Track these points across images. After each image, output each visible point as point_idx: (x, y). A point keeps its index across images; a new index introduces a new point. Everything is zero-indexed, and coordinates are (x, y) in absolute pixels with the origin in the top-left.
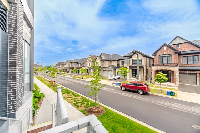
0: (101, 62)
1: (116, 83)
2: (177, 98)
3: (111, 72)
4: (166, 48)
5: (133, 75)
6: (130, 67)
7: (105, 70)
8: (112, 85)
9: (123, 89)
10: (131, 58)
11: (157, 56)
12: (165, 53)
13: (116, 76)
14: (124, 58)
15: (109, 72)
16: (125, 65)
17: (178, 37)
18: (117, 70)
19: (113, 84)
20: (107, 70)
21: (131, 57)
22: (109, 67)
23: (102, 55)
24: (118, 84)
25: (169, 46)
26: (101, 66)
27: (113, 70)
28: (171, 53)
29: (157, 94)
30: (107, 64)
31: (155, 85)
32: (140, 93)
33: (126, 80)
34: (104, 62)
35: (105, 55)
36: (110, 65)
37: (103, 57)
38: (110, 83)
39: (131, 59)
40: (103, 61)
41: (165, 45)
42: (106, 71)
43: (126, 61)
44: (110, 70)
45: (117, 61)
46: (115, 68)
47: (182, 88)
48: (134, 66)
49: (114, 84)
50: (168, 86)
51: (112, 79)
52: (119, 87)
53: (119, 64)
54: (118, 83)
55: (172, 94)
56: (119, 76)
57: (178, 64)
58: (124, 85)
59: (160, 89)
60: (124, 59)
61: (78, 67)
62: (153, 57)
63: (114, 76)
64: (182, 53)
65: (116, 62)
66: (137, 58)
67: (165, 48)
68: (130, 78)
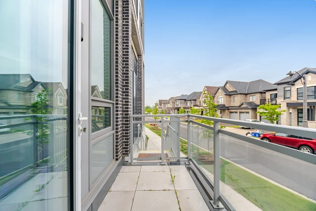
0: (225, 96)
1: (252, 133)
3: (247, 114)
5: (298, 122)
6: (289, 105)
7: (233, 111)
10: (294, 85)
13: (255, 121)
14: (275, 86)
15: (242, 114)
16: (280, 100)
18: (260, 110)
19: (247, 134)
20: (238, 111)
21: (293, 83)
22: (243, 106)
23: (228, 85)
24: (257, 135)
26: (225, 104)
27: (250, 111)
30: (237, 100)
34: (232, 96)
35: (232, 83)
36: (243, 101)
37: (230, 88)
38: (242, 133)
39: (294, 89)
40: (229, 94)
42: (236, 112)
43: (280, 92)
44: (244, 111)
45: (261, 93)
46: (254, 107)
48: (300, 101)
49: (249, 135)
53: (265, 100)
54: (257, 133)
58: (268, 136)
60: (276, 90)
65: (258, 95)
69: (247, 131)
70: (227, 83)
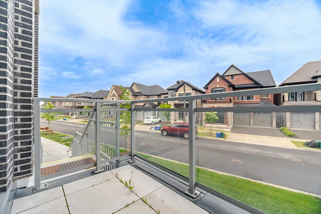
0: (132, 96)
2: (227, 140)
3: (149, 112)
4: (220, 80)
5: (179, 117)
6: (175, 105)
8: (150, 131)
9: (165, 133)
10: (177, 91)
11: (209, 90)
12: (218, 86)
13: (155, 118)
14: (167, 91)
15: (145, 112)
16: (170, 102)
17: (232, 66)
19: (151, 129)
21: (176, 90)
22: (146, 105)
23: (134, 86)
24: (158, 129)
25: (223, 78)
28: (224, 87)
29: (206, 137)
31: (206, 128)
32: (186, 137)
33: (170, 123)
34: (138, 97)
35: (138, 85)
37: (136, 90)
38: (147, 128)
39: (177, 94)
40: (135, 95)
41: (218, 75)
45: (158, 95)
46: (154, 106)
47: (235, 129)
48: (180, 103)
49: (152, 129)
50: (220, 128)
51: (150, 122)
52: (160, 132)
54: (158, 127)
55: (221, 135)
56: (160, 119)
57: (232, 101)
58: (166, 128)
59: (210, 132)
60: (167, 94)
61: (92, 105)
62: (204, 90)
63: (153, 118)
64: (236, 87)
65: (156, 97)
66: (183, 92)
67: (218, 79)
68: (175, 120)
69: (150, 126)
70: (133, 84)
